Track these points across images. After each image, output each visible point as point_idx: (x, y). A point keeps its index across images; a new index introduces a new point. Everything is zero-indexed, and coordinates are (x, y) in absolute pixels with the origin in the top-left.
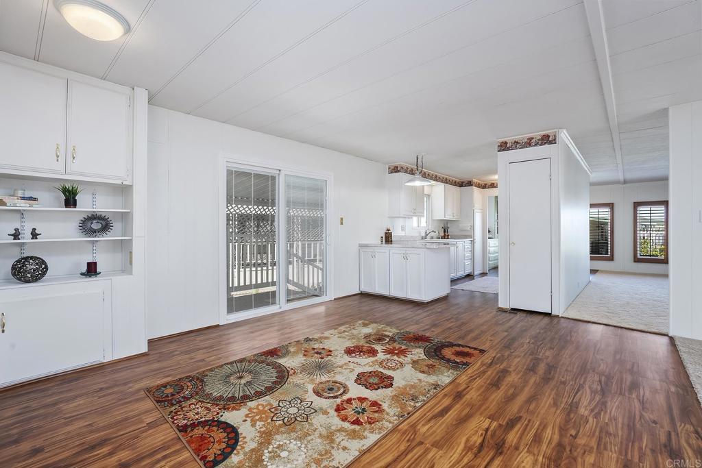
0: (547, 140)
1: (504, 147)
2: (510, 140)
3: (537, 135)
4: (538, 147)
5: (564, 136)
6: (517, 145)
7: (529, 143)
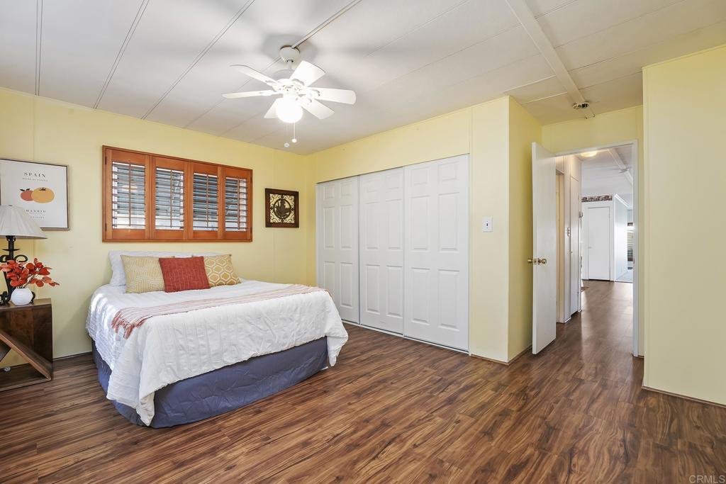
0: (607, 198)
1: (585, 200)
2: (588, 196)
3: (603, 195)
4: (603, 202)
5: (616, 197)
6: (592, 199)
7: (598, 199)
